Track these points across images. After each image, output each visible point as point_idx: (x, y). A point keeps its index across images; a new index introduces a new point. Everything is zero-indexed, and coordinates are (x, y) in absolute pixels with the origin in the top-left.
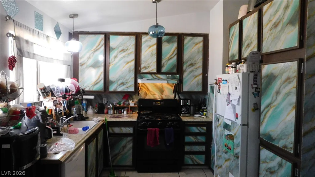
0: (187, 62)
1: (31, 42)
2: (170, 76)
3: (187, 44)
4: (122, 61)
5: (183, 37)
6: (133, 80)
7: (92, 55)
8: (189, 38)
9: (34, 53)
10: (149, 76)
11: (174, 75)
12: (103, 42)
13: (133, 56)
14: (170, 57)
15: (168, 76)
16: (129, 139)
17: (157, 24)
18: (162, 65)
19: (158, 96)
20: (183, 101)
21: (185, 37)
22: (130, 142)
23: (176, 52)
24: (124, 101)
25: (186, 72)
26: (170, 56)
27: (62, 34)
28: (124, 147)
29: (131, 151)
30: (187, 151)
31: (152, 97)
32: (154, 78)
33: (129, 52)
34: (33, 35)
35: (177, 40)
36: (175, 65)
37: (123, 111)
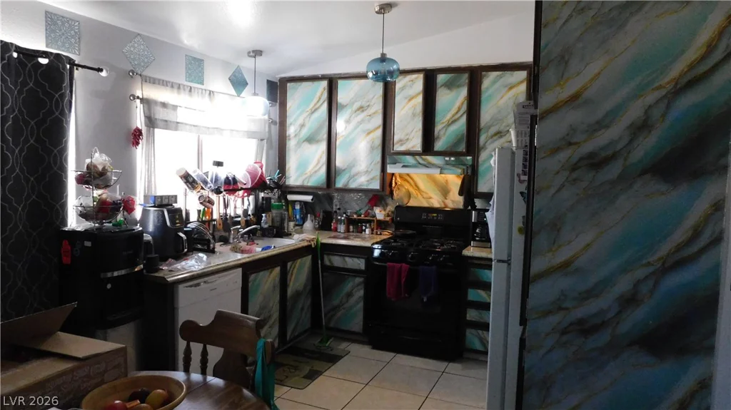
0: (489, 127)
1: (173, 106)
2: (452, 159)
3: (487, 88)
4: (359, 129)
5: (481, 74)
6: (379, 167)
7: (308, 119)
8: (494, 74)
9: (178, 121)
10: (409, 159)
11: (462, 158)
12: (325, 95)
13: (378, 120)
14: (454, 119)
15: (447, 159)
16: (359, 280)
17: (383, 55)
18: (436, 136)
19: (436, 202)
20: (476, 213)
21: (484, 73)
22: (359, 287)
23: (465, 108)
24: (367, 208)
25: (485, 150)
26: (453, 116)
27: (248, 86)
28: (350, 295)
29: (361, 305)
30: (471, 321)
31: (425, 204)
32: (420, 163)
33: (371, 111)
34: (179, 93)
35: (467, 81)
36: (463, 135)
37: (364, 228)
